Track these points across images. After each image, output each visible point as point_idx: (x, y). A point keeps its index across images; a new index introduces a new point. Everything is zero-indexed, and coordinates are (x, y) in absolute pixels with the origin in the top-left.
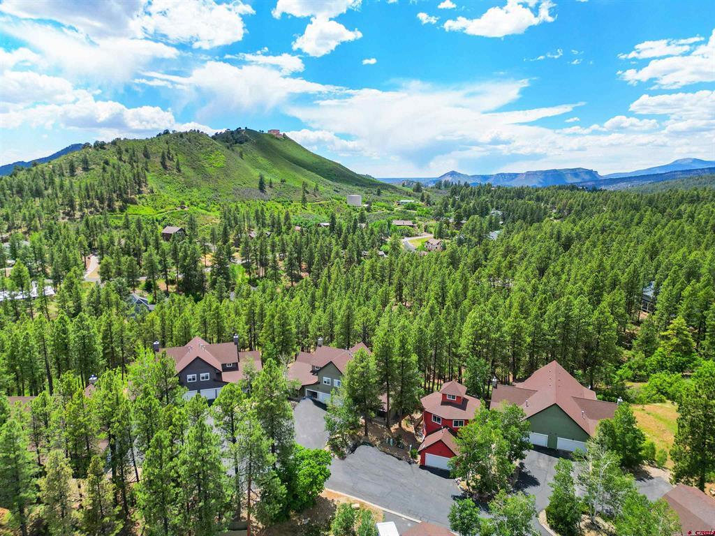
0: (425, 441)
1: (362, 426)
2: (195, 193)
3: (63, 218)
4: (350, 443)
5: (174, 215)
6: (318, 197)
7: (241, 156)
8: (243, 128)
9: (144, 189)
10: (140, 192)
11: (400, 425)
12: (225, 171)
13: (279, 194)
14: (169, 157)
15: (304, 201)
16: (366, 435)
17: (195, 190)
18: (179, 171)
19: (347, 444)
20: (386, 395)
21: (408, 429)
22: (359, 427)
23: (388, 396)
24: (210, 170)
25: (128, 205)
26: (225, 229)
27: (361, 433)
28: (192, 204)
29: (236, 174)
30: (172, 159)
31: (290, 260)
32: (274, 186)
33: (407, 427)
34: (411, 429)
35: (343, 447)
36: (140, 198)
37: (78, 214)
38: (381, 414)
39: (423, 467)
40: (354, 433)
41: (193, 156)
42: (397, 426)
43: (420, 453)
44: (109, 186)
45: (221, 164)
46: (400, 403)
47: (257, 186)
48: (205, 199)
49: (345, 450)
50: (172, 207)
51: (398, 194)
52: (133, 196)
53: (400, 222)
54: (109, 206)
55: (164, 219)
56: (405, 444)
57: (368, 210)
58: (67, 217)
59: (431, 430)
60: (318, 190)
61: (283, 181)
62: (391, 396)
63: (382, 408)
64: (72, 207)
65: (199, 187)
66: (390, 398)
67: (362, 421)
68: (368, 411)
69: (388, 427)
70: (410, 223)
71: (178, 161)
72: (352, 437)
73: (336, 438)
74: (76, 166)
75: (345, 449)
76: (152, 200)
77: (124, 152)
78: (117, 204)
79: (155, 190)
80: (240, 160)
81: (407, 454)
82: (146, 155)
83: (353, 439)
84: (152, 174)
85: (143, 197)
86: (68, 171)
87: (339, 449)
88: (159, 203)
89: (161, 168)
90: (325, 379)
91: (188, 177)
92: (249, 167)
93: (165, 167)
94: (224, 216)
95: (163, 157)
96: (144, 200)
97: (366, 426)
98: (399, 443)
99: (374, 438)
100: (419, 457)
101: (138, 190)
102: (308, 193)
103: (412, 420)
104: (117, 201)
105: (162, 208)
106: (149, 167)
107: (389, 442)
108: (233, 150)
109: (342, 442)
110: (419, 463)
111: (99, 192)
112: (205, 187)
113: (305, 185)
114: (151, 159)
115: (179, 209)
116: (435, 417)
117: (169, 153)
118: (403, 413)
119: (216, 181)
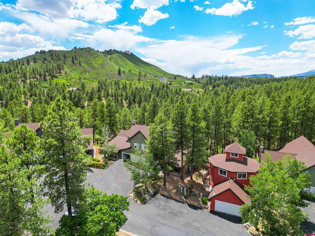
0: (213, 191)
1: (161, 178)
2: (87, 75)
3: (21, 83)
4: (151, 191)
5: (76, 83)
6: (146, 78)
7: (110, 60)
8: (112, 49)
9: (62, 71)
10: (60, 73)
11: (191, 178)
12: (103, 66)
13: (128, 77)
14: (76, 59)
15: (139, 80)
16: (165, 184)
17: (87, 73)
18: (80, 65)
19: (148, 192)
20: (180, 153)
21: (197, 181)
22: (159, 178)
23: (183, 154)
24: (95, 65)
25: (54, 78)
26: (99, 88)
27: (161, 183)
28: (85, 79)
29: (108, 67)
30: (77, 60)
31: (130, 100)
32: (125, 73)
33: (197, 179)
34: (200, 181)
35: (145, 194)
36: (60, 75)
37: (28, 81)
38: (177, 170)
39: (213, 212)
40: (155, 183)
41: (87, 59)
42: (189, 179)
43: (209, 200)
44: (44, 69)
45: (101, 62)
46: (192, 161)
47: (118, 73)
48: (92, 78)
49: (147, 197)
50: (75, 80)
51: (184, 79)
52: (56, 75)
53: (185, 90)
54: (44, 78)
55: (70, 85)
56: (197, 193)
57: (170, 84)
58: (23, 83)
59: (217, 182)
60: (146, 75)
61: (130, 71)
62: (185, 154)
63: (177, 165)
64: (26, 78)
65: (89, 72)
66: (184, 156)
67: (161, 174)
68: (166, 166)
69: (182, 179)
70: (190, 90)
71: (80, 60)
72: (153, 186)
73: (140, 187)
74: (30, 61)
75: (147, 195)
76: (66, 77)
77: (54, 55)
78: (48, 78)
79: (67, 72)
80: (109, 61)
81: (198, 201)
82: (65, 57)
83: (154, 188)
84: (67, 66)
85: (61, 75)
86: (26, 63)
87: (142, 195)
88: (69, 78)
89: (72, 63)
90: (135, 144)
91: (84, 68)
92: (114, 65)
93: (74, 63)
94: (99, 82)
95: (73, 58)
96: (61, 76)
97: (164, 178)
98: (191, 192)
99: (171, 187)
100: (209, 203)
101: (59, 72)
102: (141, 76)
103: (200, 175)
104: (48, 76)
105: (70, 80)
106: (66, 63)
107: (183, 190)
108: (107, 57)
109: (144, 190)
110: (209, 209)
111: (39, 71)
112: (92, 72)
113: (140, 73)
114: (67, 59)
115: (78, 81)
116: (221, 171)
117: (76, 56)
118: (194, 169)
119: (98, 70)
